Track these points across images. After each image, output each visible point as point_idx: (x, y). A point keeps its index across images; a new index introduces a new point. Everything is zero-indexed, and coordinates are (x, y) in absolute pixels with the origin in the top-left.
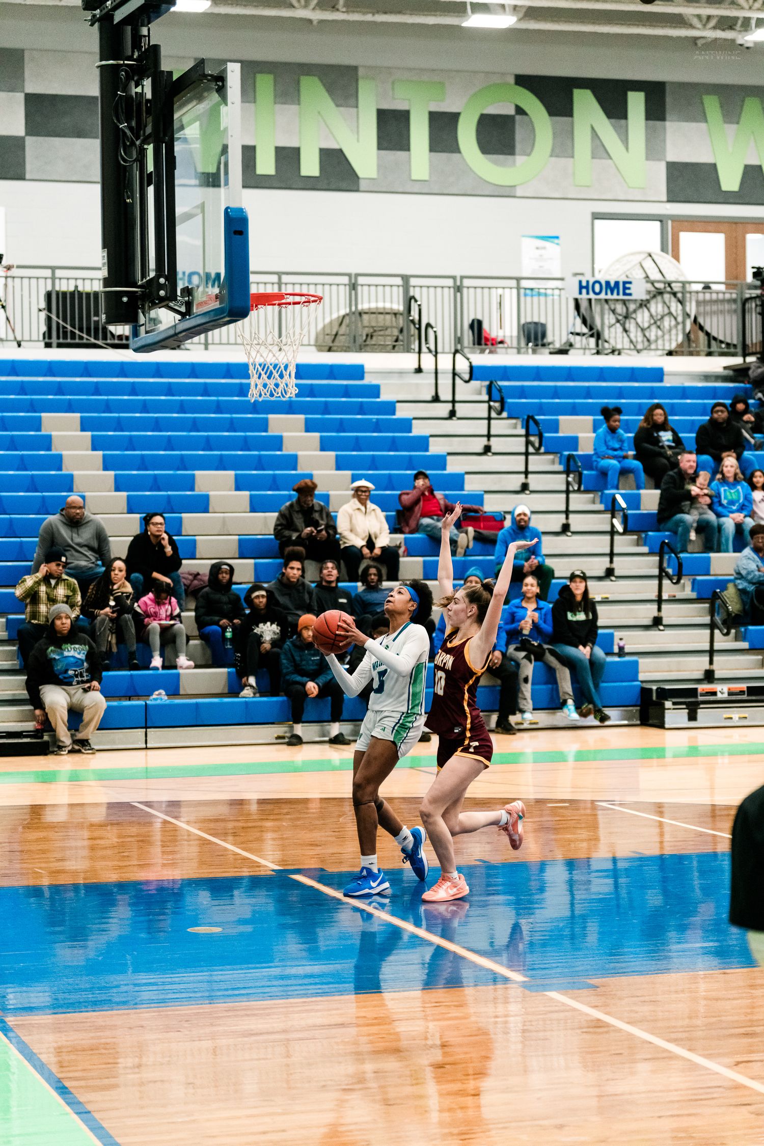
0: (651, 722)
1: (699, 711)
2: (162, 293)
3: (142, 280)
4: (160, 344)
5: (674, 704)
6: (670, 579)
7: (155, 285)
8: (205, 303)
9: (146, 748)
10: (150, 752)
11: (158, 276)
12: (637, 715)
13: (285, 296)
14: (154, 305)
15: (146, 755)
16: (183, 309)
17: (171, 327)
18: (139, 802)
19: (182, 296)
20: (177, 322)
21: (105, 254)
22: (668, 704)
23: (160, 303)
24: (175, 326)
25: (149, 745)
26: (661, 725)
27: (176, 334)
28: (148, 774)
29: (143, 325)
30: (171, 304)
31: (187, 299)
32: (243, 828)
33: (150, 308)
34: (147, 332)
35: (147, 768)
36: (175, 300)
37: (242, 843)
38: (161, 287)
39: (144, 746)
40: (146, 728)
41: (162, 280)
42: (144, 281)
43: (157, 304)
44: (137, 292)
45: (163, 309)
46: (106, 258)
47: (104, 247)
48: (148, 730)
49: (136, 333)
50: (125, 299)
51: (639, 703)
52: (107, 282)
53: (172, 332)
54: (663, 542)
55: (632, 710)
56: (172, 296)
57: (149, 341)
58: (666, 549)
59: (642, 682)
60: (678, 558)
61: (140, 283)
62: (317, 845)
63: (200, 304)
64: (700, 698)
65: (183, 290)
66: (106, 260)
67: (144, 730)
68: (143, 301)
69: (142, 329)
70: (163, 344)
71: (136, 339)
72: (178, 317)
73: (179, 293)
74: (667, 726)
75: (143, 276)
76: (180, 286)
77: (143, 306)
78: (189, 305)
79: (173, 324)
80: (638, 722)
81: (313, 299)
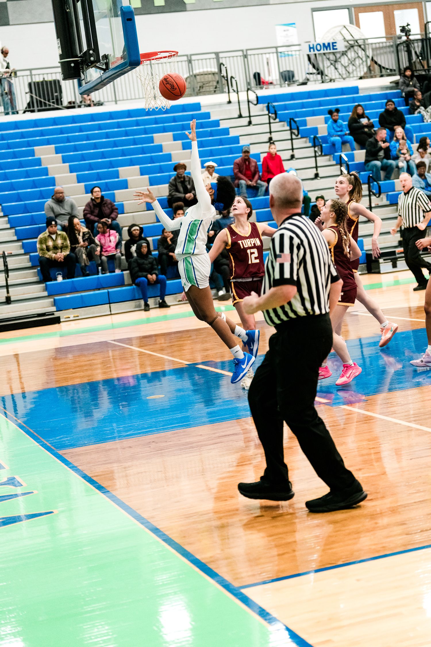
0: (373, 271)
1: (398, 262)
2: (92, 59)
3: (80, 54)
4: (93, 89)
5: (384, 260)
6: (375, 195)
7: (87, 54)
8: (116, 62)
9: (111, 314)
10: (113, 316)
11: (89, 50)
12: (366, 269)
13: (158, 53)
14: (88, 67)
15: (111, 318)
16: (104, 67)
17: (99, 78)
18: (112, 340)
19: (103, 60)
20: (102, 74)
21: (59, 42)
22: (381, 260)
23: (91, 64)
24: (101, 76)
25: (112, 313)
26: (379, 273)
27: (102, 81)
28: (113, 327)
29: (83, 79)
30: (97, 65)
31: (105, 61)
32: (168, 346)
33: (87, 69)
34: (86, 83)
35: (112, 324)
36: (100, 62)
37: (168, 353)
38: (91, 55)
39: (110, 313)
40: (110, 303)
41: (91, 52)
42: (82, 54)
43: (90, 65)
44: (78, 60)
45: (93, 68)
46: (60, 44)
47: (58, 38)
48: (111, 305)
49: (80, 85)
50: (72, 65)
51: (366, 262)
52: (62, 57)
53: (100, 80)
54: (369, 176)
55: (362, 266)
56: (98, 60)
57: (88, 87)
58: (371, 180)
59: (366, 251)
60: (378, 184)
61: (79, 55)
62: (207, 350)
63: (113, 63)
64: (398, 256)
65: (103, 57)
66: (60, 45)
67: (109, 305)
68: (82, 64)
69: (83, 82)
70: (95, 88)
71: (81, 88)
72: (103, 72)
73: (101, 59)
74: (382, 272)
75: (81, 51)
76: (101, 54)
77: (82, 68)
78: (107, 64)
79: (100, 76)
80: (366, 272)
81: (173, 53)
